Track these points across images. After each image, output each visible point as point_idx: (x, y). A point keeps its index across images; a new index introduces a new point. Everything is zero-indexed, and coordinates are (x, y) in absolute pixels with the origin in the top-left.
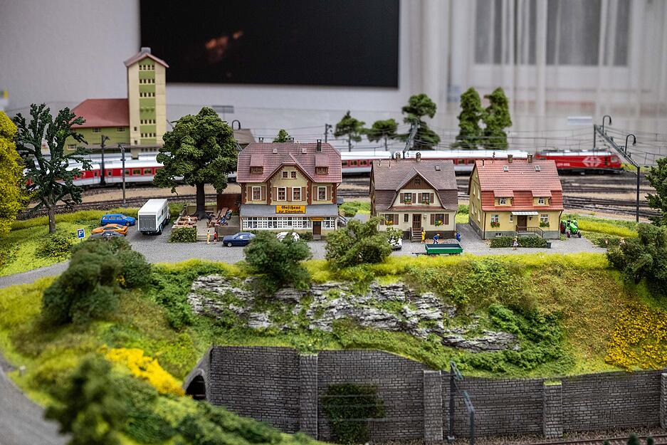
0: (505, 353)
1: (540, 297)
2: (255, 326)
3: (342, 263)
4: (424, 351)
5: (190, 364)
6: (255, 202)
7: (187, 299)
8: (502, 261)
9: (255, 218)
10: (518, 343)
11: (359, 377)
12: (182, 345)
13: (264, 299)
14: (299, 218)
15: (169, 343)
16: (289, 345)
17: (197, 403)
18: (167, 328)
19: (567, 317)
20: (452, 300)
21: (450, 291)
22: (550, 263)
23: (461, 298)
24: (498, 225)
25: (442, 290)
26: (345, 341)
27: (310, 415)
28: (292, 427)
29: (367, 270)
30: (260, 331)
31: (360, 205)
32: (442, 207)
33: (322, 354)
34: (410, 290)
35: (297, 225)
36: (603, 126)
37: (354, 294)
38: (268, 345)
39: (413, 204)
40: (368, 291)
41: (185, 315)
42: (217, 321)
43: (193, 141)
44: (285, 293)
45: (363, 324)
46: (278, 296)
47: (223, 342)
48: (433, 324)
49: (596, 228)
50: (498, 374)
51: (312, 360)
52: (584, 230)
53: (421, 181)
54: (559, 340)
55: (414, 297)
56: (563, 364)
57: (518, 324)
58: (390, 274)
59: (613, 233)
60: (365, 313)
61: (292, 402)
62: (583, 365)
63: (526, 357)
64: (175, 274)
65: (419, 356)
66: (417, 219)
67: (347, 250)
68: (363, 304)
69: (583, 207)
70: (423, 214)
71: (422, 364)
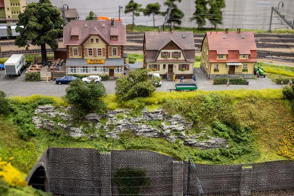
0: (220, 150)
1: (242, 116)
2: (73, 136)
3: (125, 98)
4: (174, 150)
5: (33, 162)
6: (75, 57)
7: (32, 120)
8: (221, 95)
9: (75, 67)
10: (228, 143)
11: (135, 164)
12: (28, 150)
13: (79, 120)
14: (101, 67)
15: (20, 149)
16: (93, 147)
17: (35, 190)
18: (20, 139)
19: (257, 128)
20: (191, 119)
21: (190, 114)
22: (248, 95)
23: (196, 118)
24: (218, 71)
25: (185, 113)
26: (127, 145)
27: (107, 186)
28: (97, 190)
29: (140, 102)
30: (76, 139)
31: (138, 56)
32: (186, 60)
33: (113, 152)
34: (166, 113)
35: (100, 71)
36: (278, 8)
37: (132, 116)
38: (81, 147)
39: (168, 59)
40: (141, 115)
41: (30, 131)
42: (51, 132)
43: (36, 19)
44: (91, 116)
45: (138, 134)
46: (87, 118)
47: (55, 145)
48: (179, 133)
49: (274, 71)
50: (216, 162)
51: (108, 156)
52: (267, 72)
53: (174, 45)
54: (252, 141)
55: (168, 117)
56: (253, 156)
57: (229, 133)
58: (154, 104)
59: (284, 75)
60: (139, 128)
61: (96, 178)
62: (265, 156)
63: (232, 152)
64: (24, 104)
65: (170, 153)
66: (171, 67)
67: (128, 90)
68: (138, 122)
69: (265, 57)
70: (174, 65)
71: (172, 157)
